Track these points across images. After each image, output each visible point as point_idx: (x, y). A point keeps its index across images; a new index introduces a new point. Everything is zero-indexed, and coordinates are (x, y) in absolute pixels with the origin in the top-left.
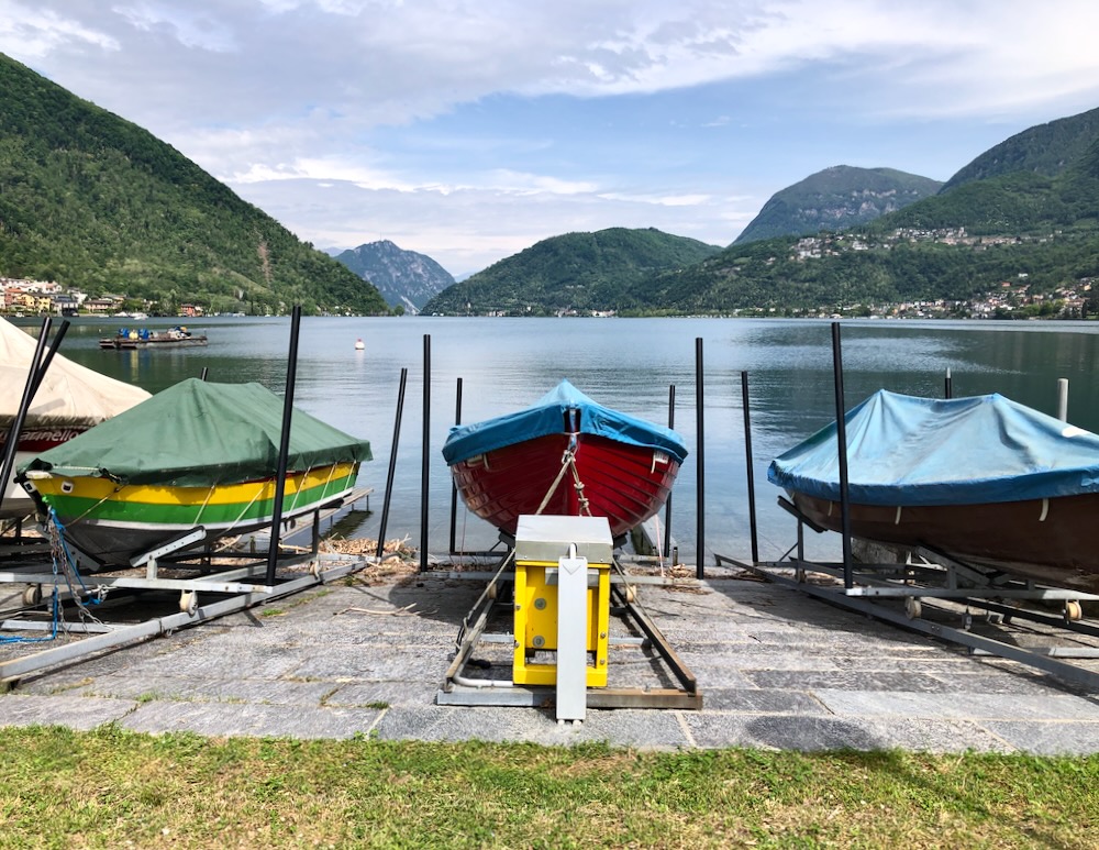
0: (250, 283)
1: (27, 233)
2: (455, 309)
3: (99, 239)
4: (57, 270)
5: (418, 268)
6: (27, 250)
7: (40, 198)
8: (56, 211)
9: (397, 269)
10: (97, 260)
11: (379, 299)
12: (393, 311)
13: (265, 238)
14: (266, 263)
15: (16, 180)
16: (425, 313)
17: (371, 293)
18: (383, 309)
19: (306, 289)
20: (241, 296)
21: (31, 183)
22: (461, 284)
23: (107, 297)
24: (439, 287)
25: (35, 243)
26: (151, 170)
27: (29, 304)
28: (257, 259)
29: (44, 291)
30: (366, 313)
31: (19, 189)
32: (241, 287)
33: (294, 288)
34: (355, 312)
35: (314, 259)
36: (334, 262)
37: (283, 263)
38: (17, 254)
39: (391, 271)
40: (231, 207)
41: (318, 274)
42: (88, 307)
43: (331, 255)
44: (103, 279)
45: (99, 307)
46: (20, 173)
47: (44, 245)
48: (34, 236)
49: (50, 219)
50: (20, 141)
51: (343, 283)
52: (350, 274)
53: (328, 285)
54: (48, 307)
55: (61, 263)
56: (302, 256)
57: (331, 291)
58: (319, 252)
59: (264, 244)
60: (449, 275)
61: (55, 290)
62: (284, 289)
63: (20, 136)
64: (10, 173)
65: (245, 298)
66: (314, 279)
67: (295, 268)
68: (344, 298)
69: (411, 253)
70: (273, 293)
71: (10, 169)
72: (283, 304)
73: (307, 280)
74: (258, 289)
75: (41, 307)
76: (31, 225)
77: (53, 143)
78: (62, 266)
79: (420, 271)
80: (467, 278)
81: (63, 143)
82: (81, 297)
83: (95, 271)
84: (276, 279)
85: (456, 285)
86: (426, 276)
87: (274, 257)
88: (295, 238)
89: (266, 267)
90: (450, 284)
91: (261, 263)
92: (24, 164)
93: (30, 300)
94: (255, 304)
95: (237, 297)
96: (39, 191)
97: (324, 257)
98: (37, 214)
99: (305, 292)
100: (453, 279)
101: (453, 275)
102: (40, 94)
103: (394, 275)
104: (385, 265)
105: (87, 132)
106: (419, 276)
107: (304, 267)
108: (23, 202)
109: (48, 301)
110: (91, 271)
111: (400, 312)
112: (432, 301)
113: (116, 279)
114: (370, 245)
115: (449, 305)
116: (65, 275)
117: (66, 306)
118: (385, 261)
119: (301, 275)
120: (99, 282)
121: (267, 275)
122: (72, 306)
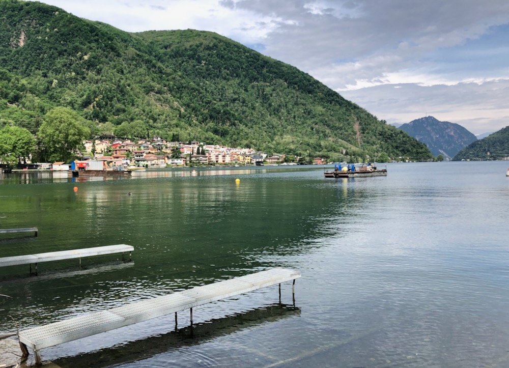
0: (349, 145)
1: (239, 125)
2: (478, 156)
3: (271, 126)
4: (251, 143)
5: (451, 131)
6: (239, 134)
7: (245, 108)
8: (252, 113)
9: (436, 134)
10: (270, 137)
11: (427, 151)
12: (436, 158)
13: (358, 119)
14: (358, 133)
15: (234, 100)
16: (457, 159)
17: (422, 148)
18: (430, 157)
19: (381, 147)
20: (344, 152)
21: (241, 101)
22: (483, 140)
23: (276, 155)
24: (465, 143)
25: (242, 130)
26: (297, 88)
27: (241, 160)
28: (353, 131)
29: (247, 153)
30: (419, 160)
31: (236, 104)
32: (344, 147)
33: (375, 147)
34: (412, 159)
35: (387, 130)
36: (398, 131)
37: (368, 133)
38: (234, 136)
39: (432, 134)
40: (339, 104)
41: (389, 138)
42: (268, 161)
43: (397, 127)
44: (273, 146)
45: (273, 160)
46: (236, 96)
47: (246, 131)
48: (242, 127)
49: (249, 118)
50: (237, 81)
51: (405, 143)
52: (408, 137)
53: (395, 145)
54: (249, 161)
55: (253, 139)
56: (380, 128)
57: (397, 147)
58: (390, 125)
59: (358, 123)
60: (473, 135)
61: (252, 153)
62: (369, 147)
63: (237, 78)
64: (232, 97)
65: (347, 154)
66: (386, 141)
67: (375, 136)
68: (404, 152)
69: (446, 123)
70: (362, 150)
71: (232, 95)
72: (368, 156)
73: (382, 142)
74: (354, 148)
75: (246, 161)
76: (240, 121)
77: (251, 80)
78: (254, 141)
79: (452, 133)
80: (487, 136)
81: (256, 79)
82: (264, 156)
83: (269, 142)
84: (364, 142)
85: (479, 141)
86: (456, 137)
87: (363, 130)
88: (375, 118)
89: (358, 136)
90: (473, 141)
91: (355, 134)
92: (238, 92)
93: (241, 158)
94: (353, 157)
95: (342, 153)
96: (244, 104)
97: (392, 128)
98: (243, 116)
99: (381, 149)
100: (475, 137)
101: (475, 135)
102: (246, 56)
103: (434, 137)
104: (428, 131)
105: (267, 72)
106: (452, 136)
107: (380, 135)
108: (237, 110)
109: (249, 158)
110: (267, 143)
111: (440, 159)
112: (461, 152)
113: (279, 146)
114: (419, 119)
115: (473, 154)
116: (255, 145)
117: (257, 160)
118: (429, 129)
119: (379, 139)
120: (271, 148)
121: (359, 140)
122: (260, 160)
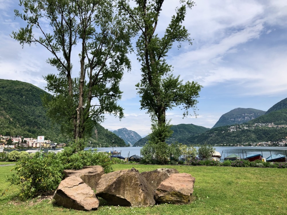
0: (93, 140)
2: (142, 145)
3: (57, 130)
4: (48, 137)
5: (132, 134)
6: (41, 133)
7: (45, 120)
8: (48, 123)
9: (127, 135)
10: (57, 135)
11: (124, 143)
12: (127, 146)
13: (96, 128)
14: (97, 134)
15: (40, 116)
16: (134, 146)
17: (122, 141)
18: (125, 145)
19: (106, 140)
20: (91, 143)
21: (43, 117)
22: (144, 138)
23: (61, 144)
24: (137, 139)
28: (94, 133)
29: (47, 143)
30: (121, 146)
31: (40, 118)
32: (91, 140)
33: (103, 140)
34: (118, 146)
35: (108, 133)
36: (113, 134)
37: (101, 134)
39: (125, 135)
41: (109, 137)
44: (58, 139)
45: (60, 146)
46: (41, 114)
47: (45, 131)
48: (43, 129)
49: (47, 125)
51: (115, 139)
52: (117, 136)
53: (111, 139)
56: (105, 132)
58: (109, 131)
59: (96, 130)
60: (140, 136)
61: (49, 142)
62: (101, 141)
63: (41, 106)
64: (38, 115)
65: (92, 143)
66: (108, 138)
67: (104, 135)
68: (115, 143)
69: (130, 131)
70: (98, 142)
72: (100, 144)
74: (95, 141)
75: (48, 146)
76: (42, 127)
79: (133, 135)
80: (145, 137)
82: (56, 144)
84: (99, 138)
85: (142, 139)
86: (134, 136)
87: (99, 133)
88: (104, 128)
89: (97, 135)
90: (141, 138)
91: (95, 134)
92: (42, 112)
93: (45, 145)
94: (94, 145)
95: (90, 143)
97: (111, 133)
98: (44, 124)
99: (106, 141)
100: (141, 137)
103: (126, 136)
104: (124, 134)
106: (133, 136)
107: (106, 135)
108: (41, 121)
111: (129, 146)
112: (136, 143)
113: (61, 139)
114: (120, 129)
115: (140, 144)
116: (50, 139)
119: (105, 137)
121: (97, 137)
122: (54, 146)
